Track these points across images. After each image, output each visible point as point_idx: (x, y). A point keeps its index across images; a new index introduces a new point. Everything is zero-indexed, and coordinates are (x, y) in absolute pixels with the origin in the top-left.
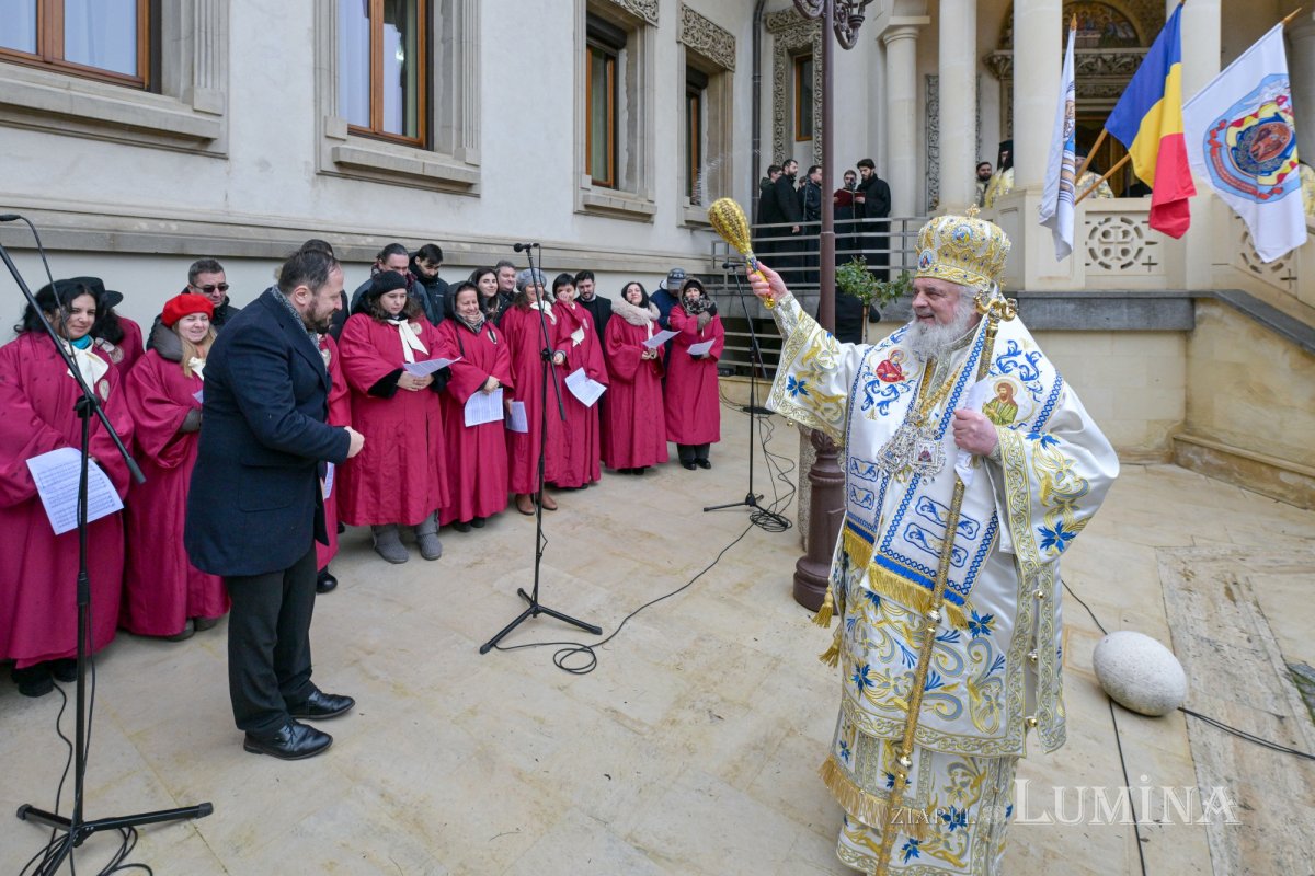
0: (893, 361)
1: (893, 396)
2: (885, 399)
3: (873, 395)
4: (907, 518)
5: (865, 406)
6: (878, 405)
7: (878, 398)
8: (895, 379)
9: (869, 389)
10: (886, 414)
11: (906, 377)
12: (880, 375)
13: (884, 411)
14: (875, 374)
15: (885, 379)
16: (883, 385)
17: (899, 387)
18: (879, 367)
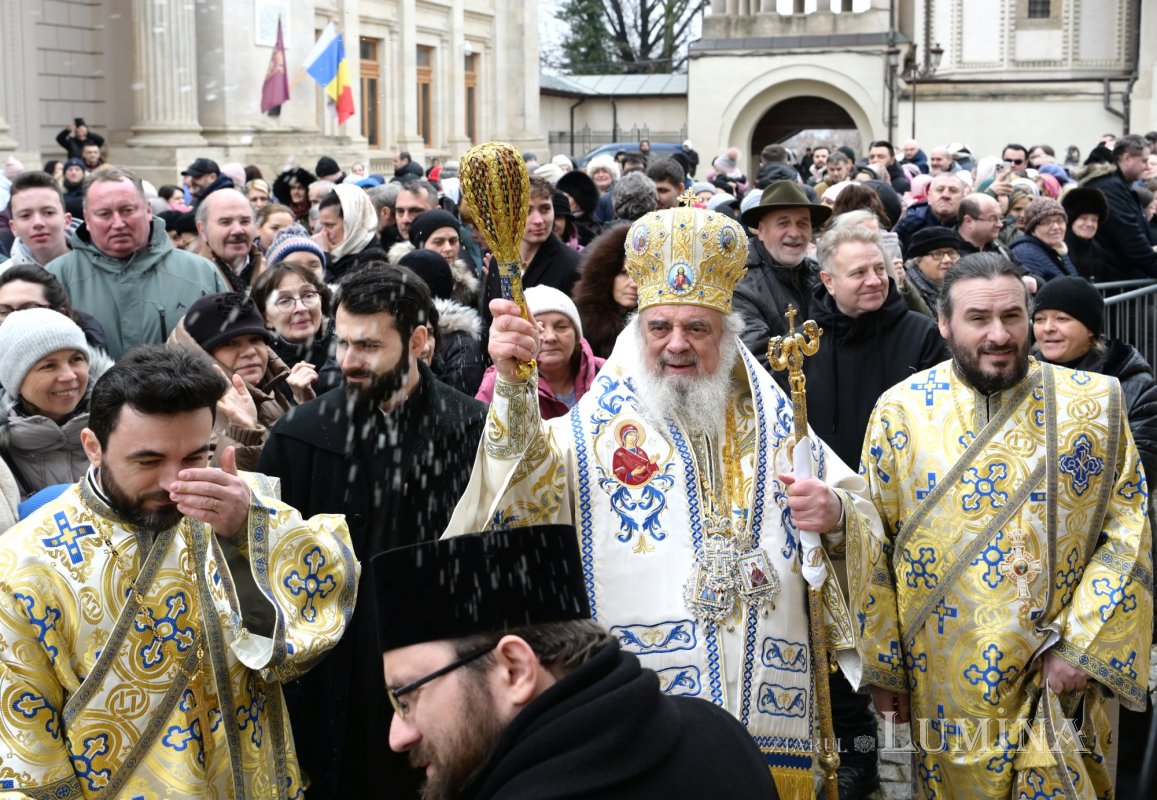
0: (628, 447)
1: (657, 503)
2: (648, 512)
3: (629, 513)
4: (757, 680)
5: (625, 534)
6: (645, 526)
7: (639, 516)
8: (646, 475)
9: (618, 504)
10: (663, 537)
11: (659, 463)
12: (622, 477)
13: (657, 533)
14: (615, 478)
15: (633, 481)
16: (636, 493)
17: (657, 484)
18: (615, 466)
